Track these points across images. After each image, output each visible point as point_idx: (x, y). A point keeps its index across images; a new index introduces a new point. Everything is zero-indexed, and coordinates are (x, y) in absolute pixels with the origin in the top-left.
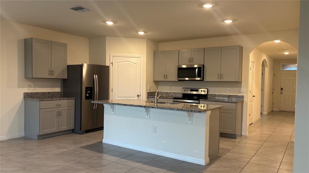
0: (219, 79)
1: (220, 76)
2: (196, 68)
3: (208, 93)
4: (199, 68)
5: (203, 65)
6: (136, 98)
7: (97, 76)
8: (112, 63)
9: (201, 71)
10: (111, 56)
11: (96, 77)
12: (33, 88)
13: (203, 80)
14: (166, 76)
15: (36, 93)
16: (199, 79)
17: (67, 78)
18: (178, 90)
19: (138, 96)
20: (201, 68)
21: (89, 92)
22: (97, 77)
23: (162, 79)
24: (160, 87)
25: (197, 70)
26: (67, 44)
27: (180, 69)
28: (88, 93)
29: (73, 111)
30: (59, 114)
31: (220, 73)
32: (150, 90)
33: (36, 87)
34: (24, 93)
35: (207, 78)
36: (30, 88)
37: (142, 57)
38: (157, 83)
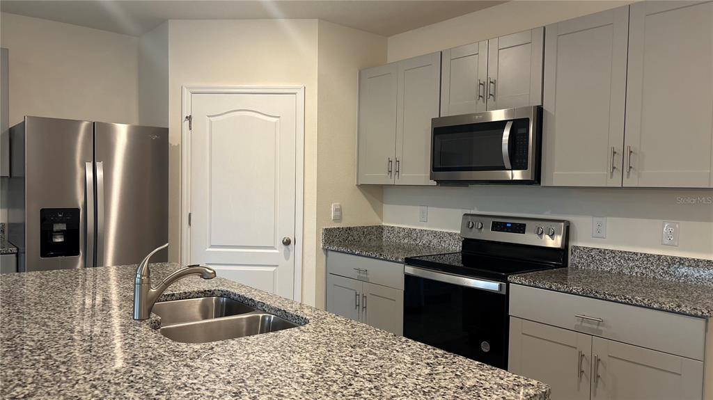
0: (617, 176)
1: (624, 158)
2: (501, 125)
3: (571, 244)
4: (519, 126)
5: (540, 111)
6: (280, 250)
8: (189, 118)
9: (528, 136)
10: (185, 90)
11: (94, 170)
13: (537, 179)
16: (517, 175)
17: (9, 175)
19: (287, 243)
20: (525, 122)
21: (63, 227)
23: (381, 178)
25: (506, 134)
31: (619, 148)
32: (338, 219)
35: (557, 172)
38: (373, 192)
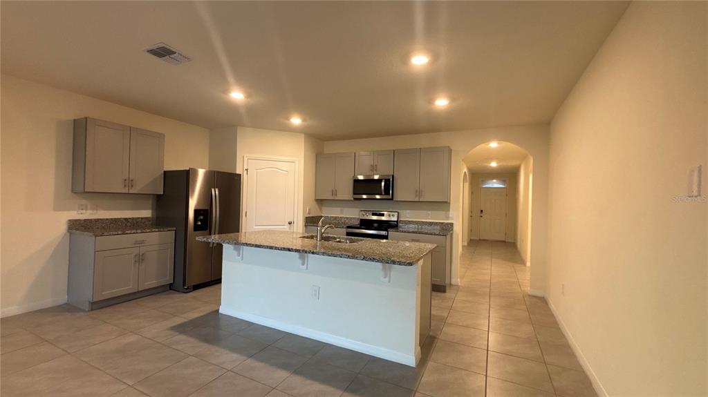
0: (418, 198)
1: (419, 193)
2: (381, 180)
3: (400, 219)
4: (387, 181)
5: (393, 176)
6: (286, 227)
7: (217, 190)
8: (247, 170)
9: (390, 183)
10: (245, 158)
11: (215, 192)
12: (89, 212)
13: (392, 199)
14: (334, 193)
15: (97, 220)
17: (162, 193)
18: (353, 214)
19: (290, 223)
20: (390, 179)
21: (202, 217)
22: (217, 192)
23: (327, 196)
24: (324, 209)
25: (383, 184)
26: (164, 135)
27: (356, 181)
28: (201, 220)
29: (171, 252)
30: (140, 259)
31: (418, 189)
32: (309, 213)
33: (97, 210)
34: (70, 220)
35: (399, 196)
36: (84, 211)
37: (297, 163)
38: (320, 202)
